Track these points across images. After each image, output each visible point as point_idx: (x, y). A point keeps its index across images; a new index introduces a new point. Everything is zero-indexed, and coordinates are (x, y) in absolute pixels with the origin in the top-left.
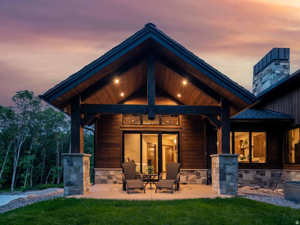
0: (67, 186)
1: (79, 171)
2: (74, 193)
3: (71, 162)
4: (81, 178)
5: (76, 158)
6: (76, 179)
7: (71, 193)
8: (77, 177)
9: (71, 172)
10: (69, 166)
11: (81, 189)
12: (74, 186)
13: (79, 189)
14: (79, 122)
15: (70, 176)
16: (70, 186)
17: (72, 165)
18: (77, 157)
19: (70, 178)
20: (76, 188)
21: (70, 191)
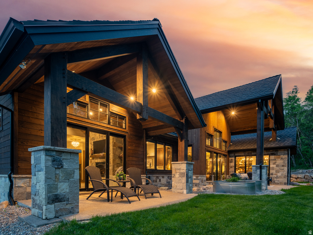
0: (51, 204)
1: (73, 177)
2: (64, 214)
3: (59, 161)
4: (75, 188)
5: (68, 157)
6: (68, 191)
7: (60, 214)
8: (69, 187)
9: (58, 179)
10: (55, 168)
11: (75, 205)
12: (64, 201)
13: (73, 205)
14: (64, 98)
15: (57, 185)
16: (57, 202)
17: (62, 167)
18: (69, 154)
19: (57, 188)
20: (67, 204)
21: (57, 212)
